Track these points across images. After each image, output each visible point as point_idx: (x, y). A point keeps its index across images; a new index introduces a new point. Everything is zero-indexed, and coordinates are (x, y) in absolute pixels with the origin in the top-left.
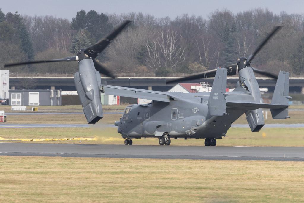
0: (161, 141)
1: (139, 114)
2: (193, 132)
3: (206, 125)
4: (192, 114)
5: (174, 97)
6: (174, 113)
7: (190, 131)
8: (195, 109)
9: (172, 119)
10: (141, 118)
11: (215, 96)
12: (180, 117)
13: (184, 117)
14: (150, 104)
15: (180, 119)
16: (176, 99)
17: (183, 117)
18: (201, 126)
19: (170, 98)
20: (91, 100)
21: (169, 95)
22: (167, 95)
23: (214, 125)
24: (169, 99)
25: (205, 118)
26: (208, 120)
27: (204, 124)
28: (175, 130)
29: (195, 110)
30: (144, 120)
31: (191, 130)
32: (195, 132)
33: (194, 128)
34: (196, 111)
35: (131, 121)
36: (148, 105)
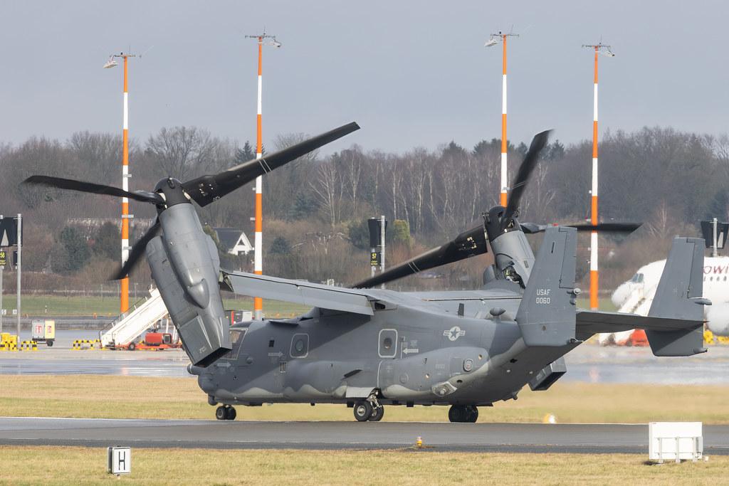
0: (361, 410)
1: (272, 343)
2: (453, 387)
3: (489, 371)
4: (445, 343)
5: (385, 302)
6: (388, 341)
7: (445, 386)
8: (453, 330)
9: (381, 356)
10: (280, 354)
11: (540, 296)
12: (406, 351)
13: (419, 353)
14: (303, 319)
15: (405, 356)
16: (393, 305)
17: (417, 351)
18: (476, 372)
19: (373, 303)
20: (201, 307)
21: (370, 297)
22: (366, 296)
23: (508, 371)
24: (372, 306)
25: (485, 353)
26: (496, 358)
27: (485, 367)
28: (403, 384)
29: (454, 334)
30: (289, 359)
31: (447, 382)
32: (455, 389)
33: (456, 379)
34: (458, 335)
35: (249, 363)
36: (301, 323)
